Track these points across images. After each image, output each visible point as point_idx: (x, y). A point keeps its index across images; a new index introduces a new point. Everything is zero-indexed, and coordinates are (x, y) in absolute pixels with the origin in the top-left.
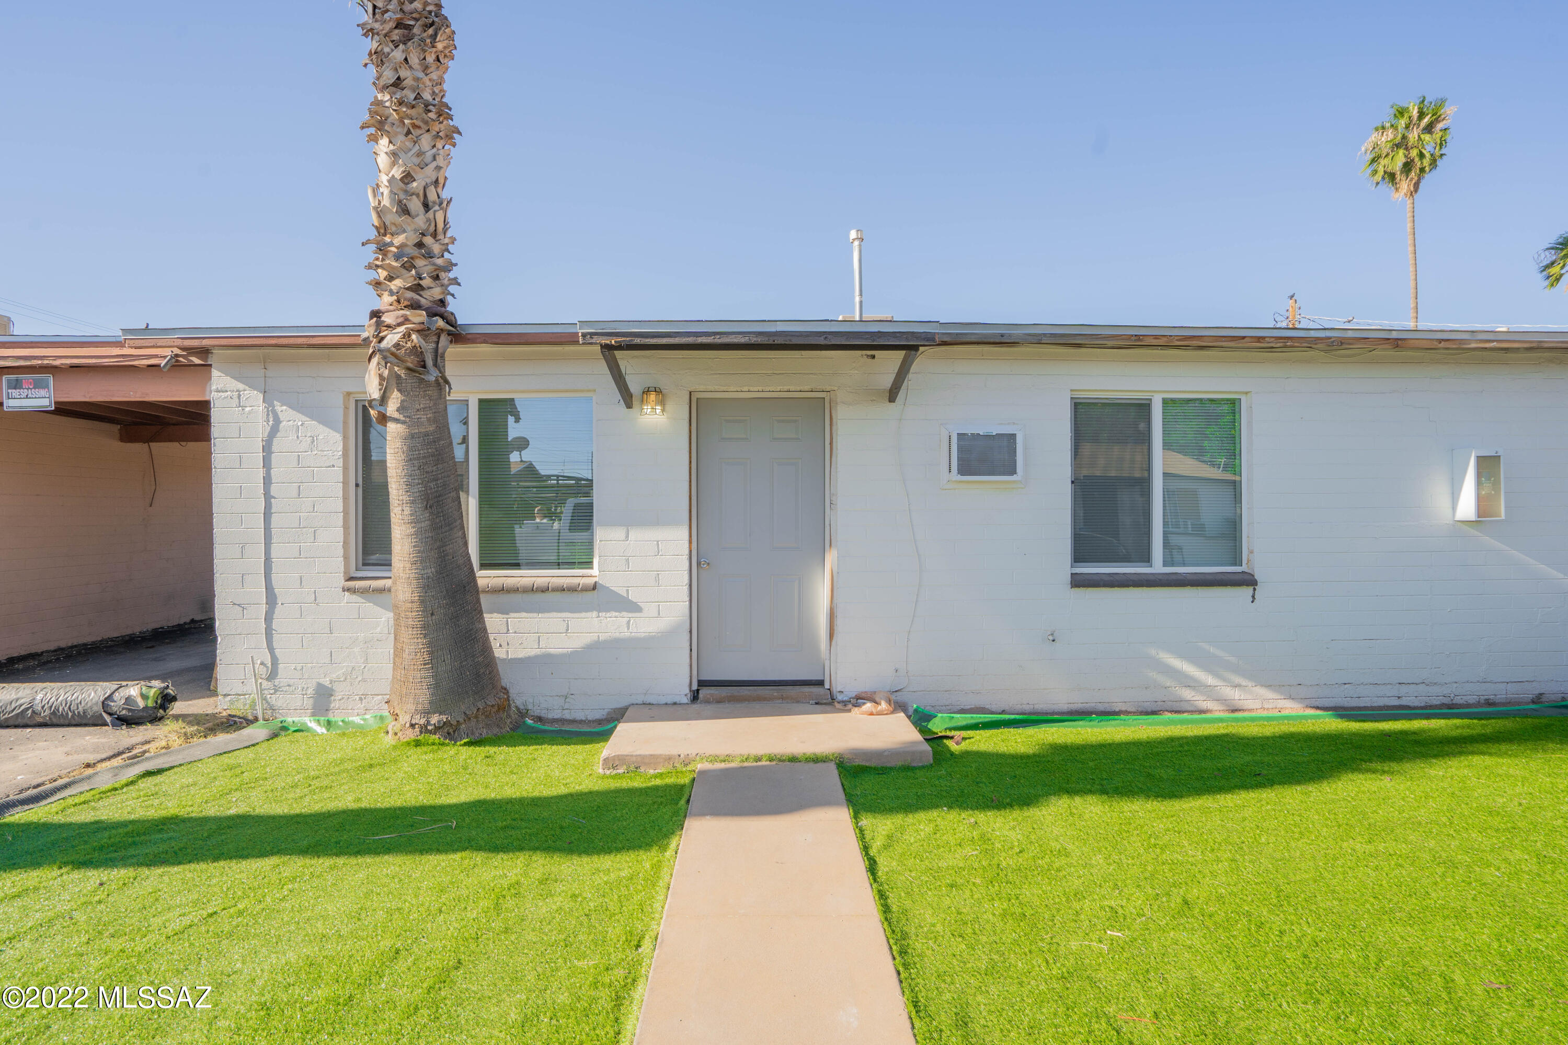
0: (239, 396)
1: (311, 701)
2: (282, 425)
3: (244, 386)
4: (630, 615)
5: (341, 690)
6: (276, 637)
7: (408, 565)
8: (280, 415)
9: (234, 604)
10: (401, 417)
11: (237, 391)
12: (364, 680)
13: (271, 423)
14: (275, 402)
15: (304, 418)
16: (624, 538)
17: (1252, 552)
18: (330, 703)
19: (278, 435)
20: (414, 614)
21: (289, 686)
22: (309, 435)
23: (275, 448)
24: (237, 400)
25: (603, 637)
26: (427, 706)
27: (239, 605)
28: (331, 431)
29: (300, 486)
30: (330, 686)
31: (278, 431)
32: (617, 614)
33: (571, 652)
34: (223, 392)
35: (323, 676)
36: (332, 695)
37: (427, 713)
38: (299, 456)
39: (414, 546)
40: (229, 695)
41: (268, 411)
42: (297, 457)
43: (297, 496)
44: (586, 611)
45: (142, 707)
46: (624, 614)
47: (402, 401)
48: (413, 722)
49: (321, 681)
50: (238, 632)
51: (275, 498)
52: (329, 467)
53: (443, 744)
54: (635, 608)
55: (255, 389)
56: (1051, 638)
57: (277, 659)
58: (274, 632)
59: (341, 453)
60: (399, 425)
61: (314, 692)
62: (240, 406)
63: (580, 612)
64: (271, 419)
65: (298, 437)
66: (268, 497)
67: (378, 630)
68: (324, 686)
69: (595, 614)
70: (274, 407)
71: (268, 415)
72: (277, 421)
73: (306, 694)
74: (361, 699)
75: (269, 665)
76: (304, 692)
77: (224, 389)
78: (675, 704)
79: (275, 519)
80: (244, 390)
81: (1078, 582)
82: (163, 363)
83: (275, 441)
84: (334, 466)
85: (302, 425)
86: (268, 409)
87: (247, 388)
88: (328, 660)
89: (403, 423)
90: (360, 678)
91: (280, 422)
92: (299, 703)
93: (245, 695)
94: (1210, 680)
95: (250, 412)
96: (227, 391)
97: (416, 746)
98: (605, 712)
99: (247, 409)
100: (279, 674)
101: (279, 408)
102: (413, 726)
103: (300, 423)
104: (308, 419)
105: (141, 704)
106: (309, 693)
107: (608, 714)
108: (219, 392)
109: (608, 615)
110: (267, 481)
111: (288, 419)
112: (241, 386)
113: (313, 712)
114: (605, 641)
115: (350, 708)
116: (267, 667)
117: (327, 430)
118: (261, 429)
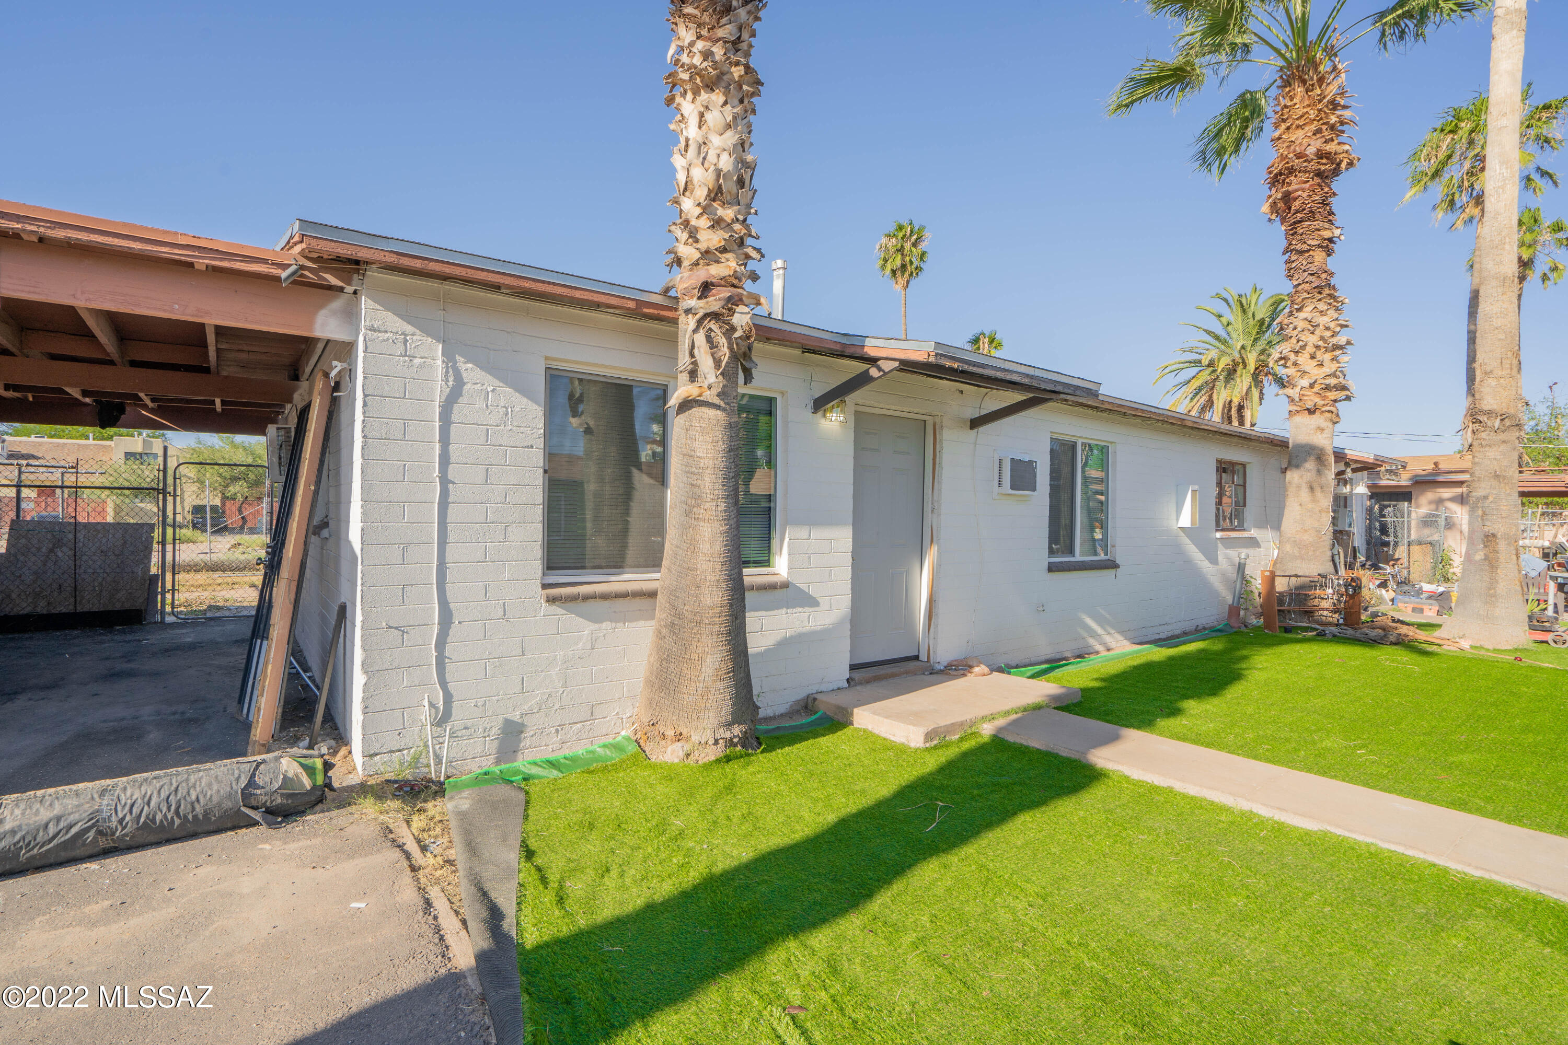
0: (406, 341)
1: (496, 744)
2: (466, 388)
3: (413, 328)
4: (811, 609)
5: (533, 724)
6: (449, 667)
7: (718, 566)
8: (465, 375)
9: (390, 627)
10: (722, 403)
11: (403, 334)
12: (562, 708)
13: (451, 383)
14: (458, 357)
15: (497, 383)
16: (807, 537)
17: (1114, 546)
18: (520, 741)
19: (461, 400)
20: (722, 619)
21: (466, 728)
22: (502, 404)
23: (455, 417)
24: (403, 347)
25: (790, 633)
26: (729, 718)
27: (396, 628)
28: (530, 403)
29: (487, 470)
30: (520, 721)
31: (460, 395)
32: (801, 609)
33: (766, 651)
34: (380, 331)
35: (511, 709)
36: (522, 732)
37: (728, 725)
38: (488, 430)
39: (726, 546)
40: (377, 755)
41: (447, 367)
42: (485, 431)
43: (484, 482)
44: (777, 609)
45: (309, 788)
46: (807, 609)
47: (724, 386)
48: (718, 736)
49: (509, 716)
50: (395, 665)
51: (453, 483)
52: (527, 447)
53: (748, 755)
54: (813, 602)
55: (429, 335)
56: (1041, 609)
57: (452, 696)
58: (447, 661)
59: (542, 431)
60: (719, 412)
61: (499, 732)
62: (405, 355)
63: (773, 610)
64: (451, 379)
65: (487, 406)
66: (445, 481)
67: (580, 646)
68: (513, 721)
69: (784, 611)
70: (455, 363)
71: (447, 372)
72: (460, 383)
73: (488, 736)
74: (557, 731)
75: (441, 705)
76: (486, 734)
77: (382, 328)
78: (839, 689)
79: (452, 510)
80: (413, 335)
81: (1052, 568)
82: (284, 275)
83: (456, 408)
84: (532, 447)
85: (493, 391)
86: (447, 364)
87: (417, 331)
88: (518, 689)
89: (723, 410)
90: (557, 706)
91: (464, 384)
92: (479, 749)
93: (403, 749)
94: (1099, 630)
95: (421, 366)
96: (386, 332)
97: (727, 762)
98: (787, 706)
99: (417, 361)
100: (454, 715)
101: (465, 366)
102: (716, 742)
103: (490, 388)
104: (501, 384)
105: (307, 783)
106: (492, 733)
107: (791, 706)
108: (375, 331)
109: (795, 610)
110: (445, 460)
111: (474, 381)
112: (409, 328)
113: (497, 758)
114: (792, 637)
115: (543, 744)
116: (437, 709)
117: (525, 400)
118: (438, 391)
